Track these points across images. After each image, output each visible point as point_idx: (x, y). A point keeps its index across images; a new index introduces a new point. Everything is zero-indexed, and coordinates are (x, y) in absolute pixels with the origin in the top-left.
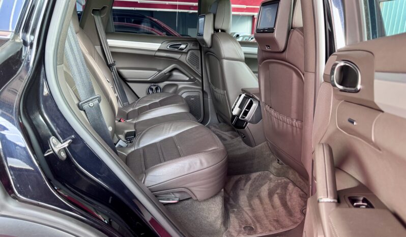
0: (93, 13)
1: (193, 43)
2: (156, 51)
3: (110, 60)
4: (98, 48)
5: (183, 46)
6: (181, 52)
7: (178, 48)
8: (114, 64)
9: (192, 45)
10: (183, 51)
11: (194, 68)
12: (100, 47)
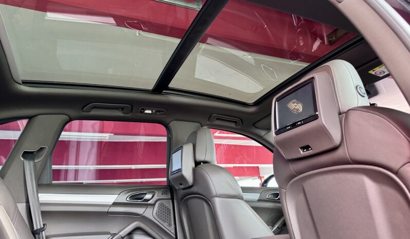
0: (23, 156)
1: (162, 190)
2: (110, 206)
3: (38, 223)
4: (22, 207)
5: (148, 196)
6: (146, 204)
7: (141, 199)
8: (42, 230)
9: (160, 194)
10: (149, 202)
11: (164, 226)
12: (24, 204)
